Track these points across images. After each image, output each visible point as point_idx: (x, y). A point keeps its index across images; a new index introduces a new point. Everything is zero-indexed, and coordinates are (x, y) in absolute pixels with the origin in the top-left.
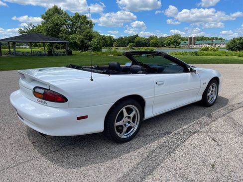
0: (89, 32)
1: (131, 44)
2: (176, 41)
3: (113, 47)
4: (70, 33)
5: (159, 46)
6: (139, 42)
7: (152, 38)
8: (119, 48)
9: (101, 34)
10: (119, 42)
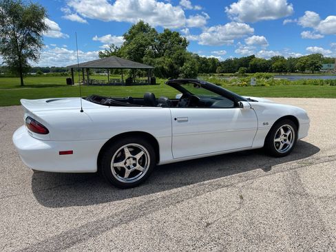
0: (181, 54)
1: (243, 68)
2: (315, 63)
3: (216, 73)
4: (157, 56)
5: (286, 72)
6: (255, 65)
7: (275, 59)
8: (224, 74)
9: (200, 56)
10: (225, 65)
